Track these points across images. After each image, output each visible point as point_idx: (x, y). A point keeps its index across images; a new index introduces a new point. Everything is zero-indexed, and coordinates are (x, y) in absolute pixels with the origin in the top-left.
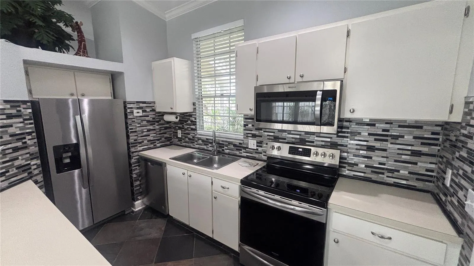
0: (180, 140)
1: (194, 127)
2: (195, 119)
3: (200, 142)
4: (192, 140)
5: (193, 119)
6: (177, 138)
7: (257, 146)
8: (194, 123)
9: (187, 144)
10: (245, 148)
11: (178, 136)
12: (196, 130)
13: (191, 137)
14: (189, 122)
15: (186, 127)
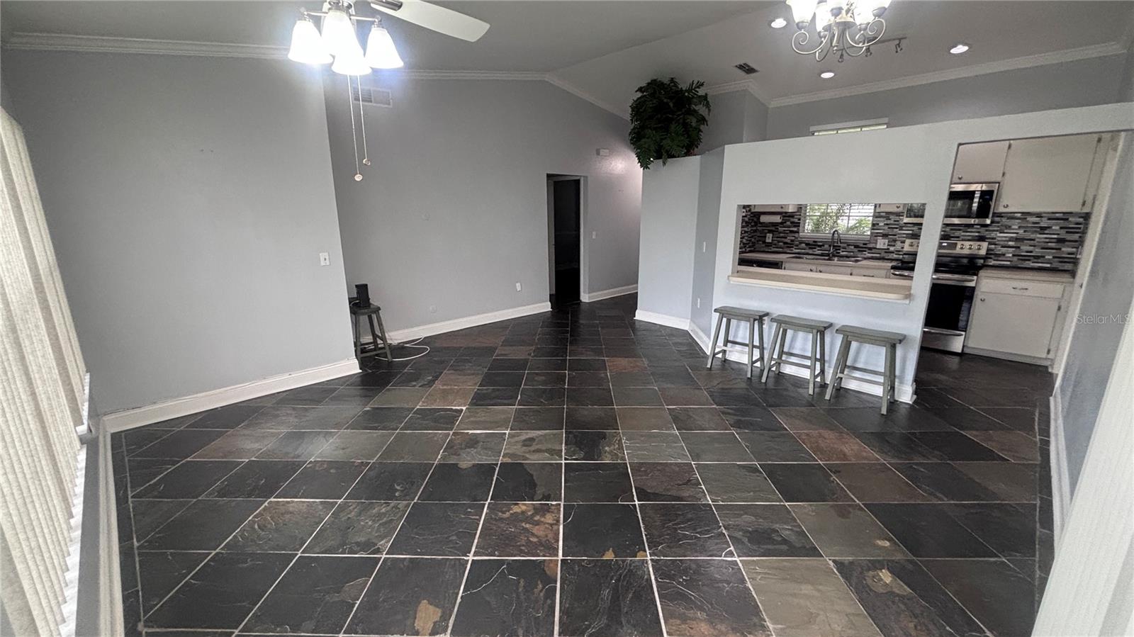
0: (769, 245)
1: (795, 229)
2: (799, 220)
3: (803, 245)
4: (789, 245)
5: (796, 221)
6: (764, 242)
7: (888, 245)
8: (797, 225)
9: (781, 250)
10: (870, 249)
11: (767, 241)
12: (798, 232)
13: (789, 241)
14: (788, 223)
15: (781, 229)
